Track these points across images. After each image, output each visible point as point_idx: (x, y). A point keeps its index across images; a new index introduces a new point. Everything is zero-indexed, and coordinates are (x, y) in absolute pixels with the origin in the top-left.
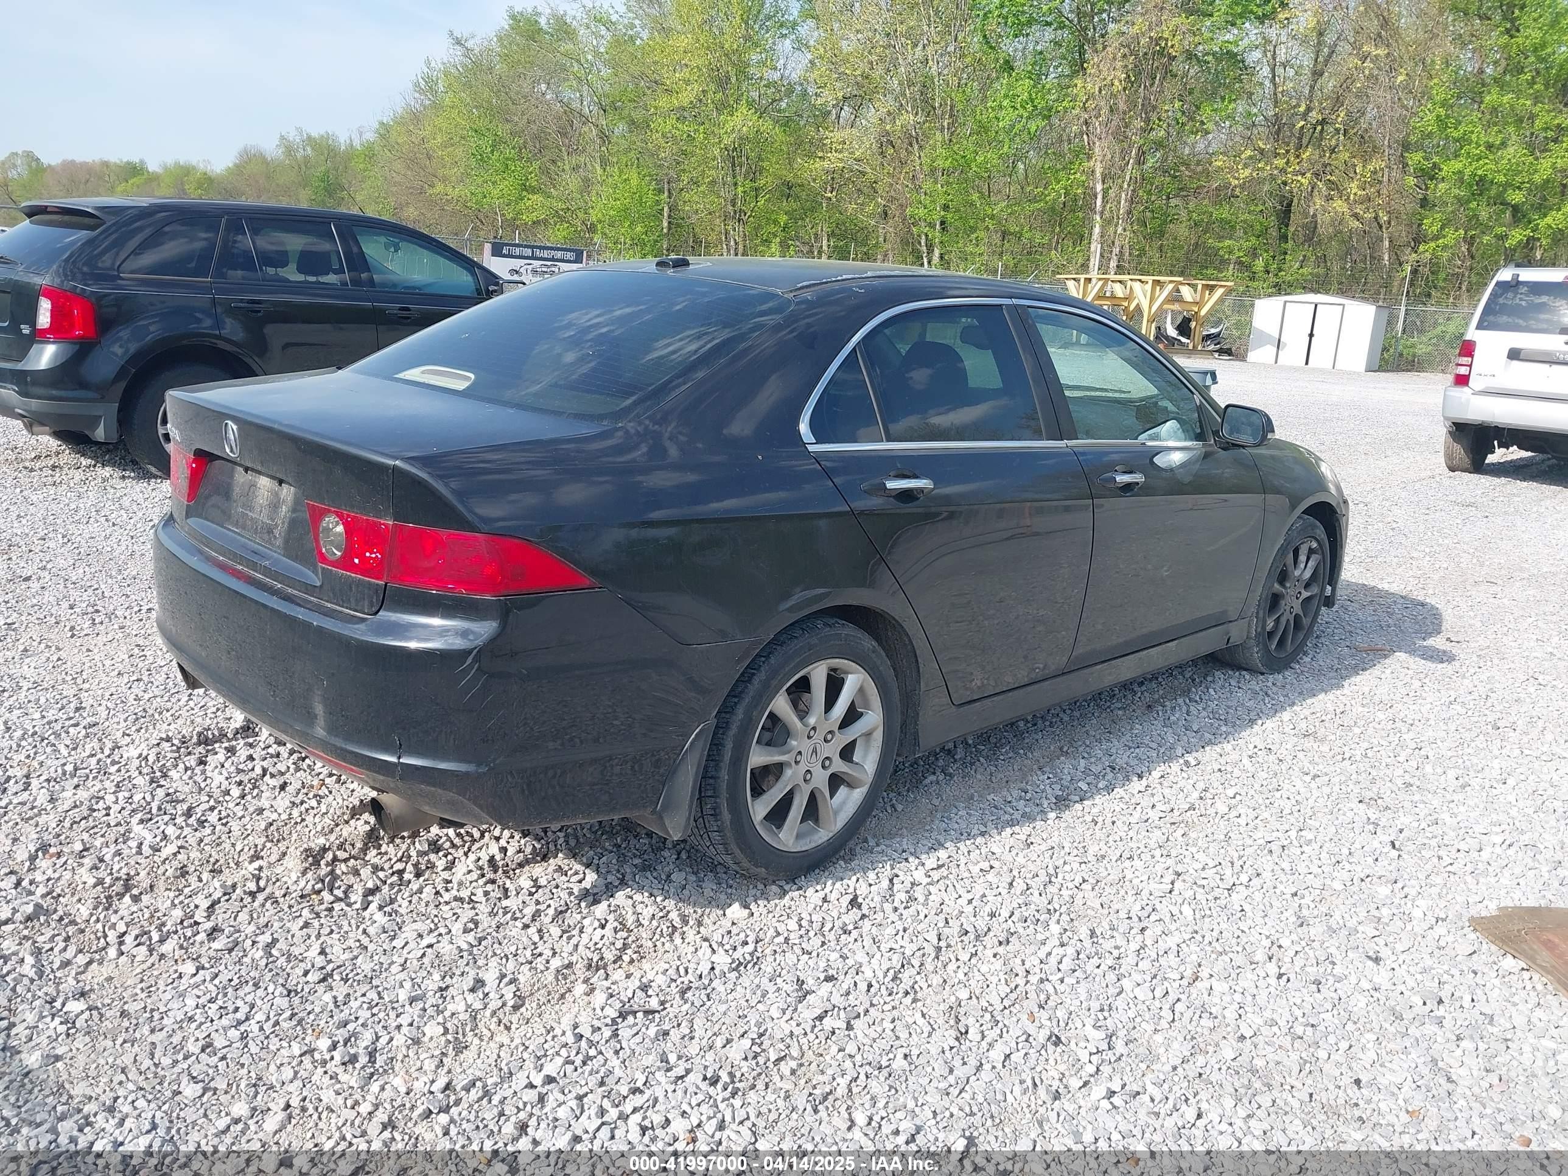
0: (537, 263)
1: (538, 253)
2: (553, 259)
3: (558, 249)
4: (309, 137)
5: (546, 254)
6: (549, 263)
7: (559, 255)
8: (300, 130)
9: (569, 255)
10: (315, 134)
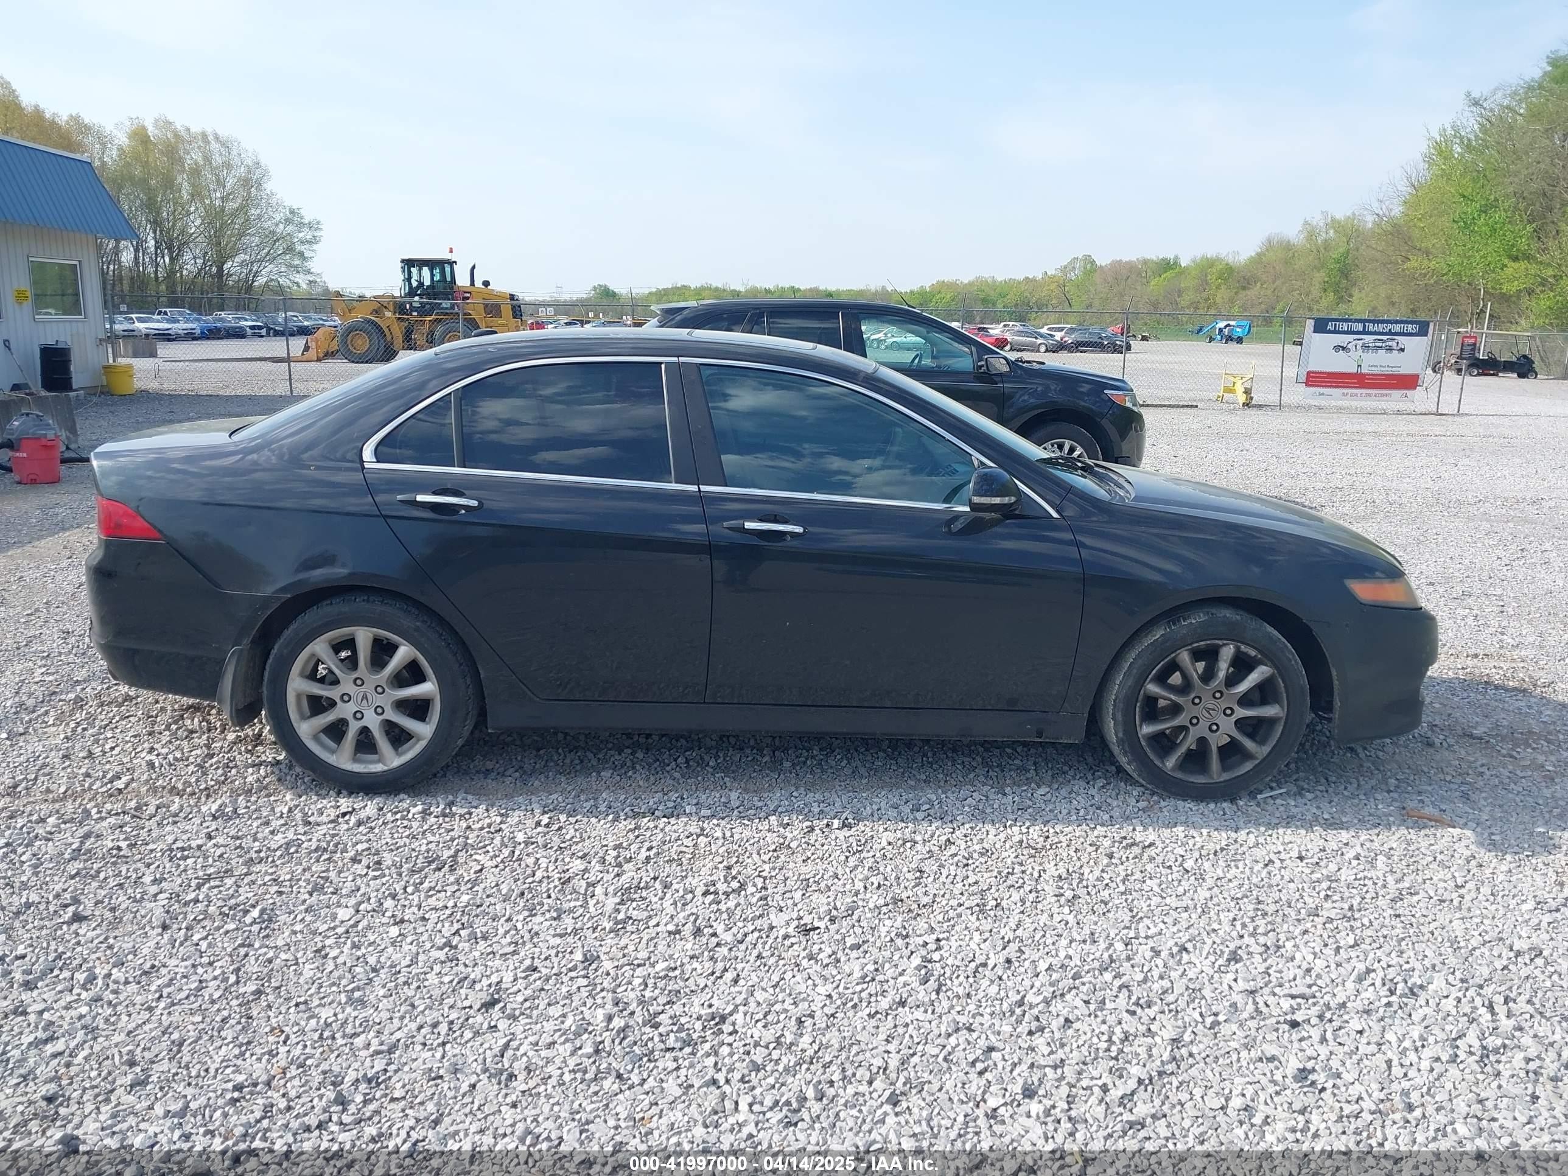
0: (1368, 339)
1: (1371, 327)
2: (1390, 333)
3: (1397, 322)
4: (1333, 220)
5: (1380, 328)
6: (1385, 338)
7: (1397, 328)
8: (1325, 213)
9: (1410, 328)
10: (1340, 216)
